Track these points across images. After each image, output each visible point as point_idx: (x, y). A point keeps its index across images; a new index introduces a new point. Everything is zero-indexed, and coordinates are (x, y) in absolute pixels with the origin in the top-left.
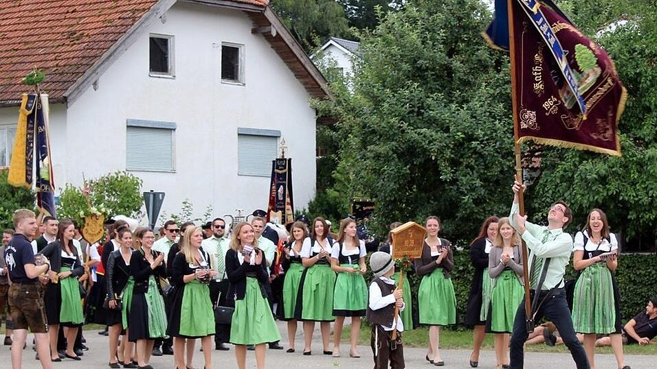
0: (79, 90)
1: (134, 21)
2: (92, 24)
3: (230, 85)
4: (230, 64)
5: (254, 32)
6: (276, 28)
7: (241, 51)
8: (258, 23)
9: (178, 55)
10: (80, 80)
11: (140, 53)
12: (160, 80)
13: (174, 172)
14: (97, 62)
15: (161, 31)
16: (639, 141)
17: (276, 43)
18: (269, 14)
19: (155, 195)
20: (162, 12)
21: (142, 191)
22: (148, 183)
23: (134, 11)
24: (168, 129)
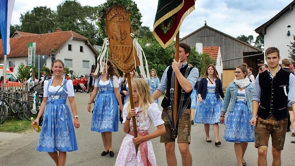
0: (57, 53)
1: (66, 42)
2: (58, 42)
3: (81, 53)
4: (81, 50)
5: (85, 44)
6: (89, 43)
7: (83, 47)
8: (86, 42)
9: (73, 48)
10: (57, 52)
11: (67, 47)
12: (70, 52)
13: (72, 67)
14: (60, 49)
15: (70, 44)
16: (153, 63)
17: (89, 46)
18: (88, 41)
19: (72, 71)
20: (70, 40)
21: (69, 70)
22: (70, 69)
23: (66, 40)
24: (71, 60)
